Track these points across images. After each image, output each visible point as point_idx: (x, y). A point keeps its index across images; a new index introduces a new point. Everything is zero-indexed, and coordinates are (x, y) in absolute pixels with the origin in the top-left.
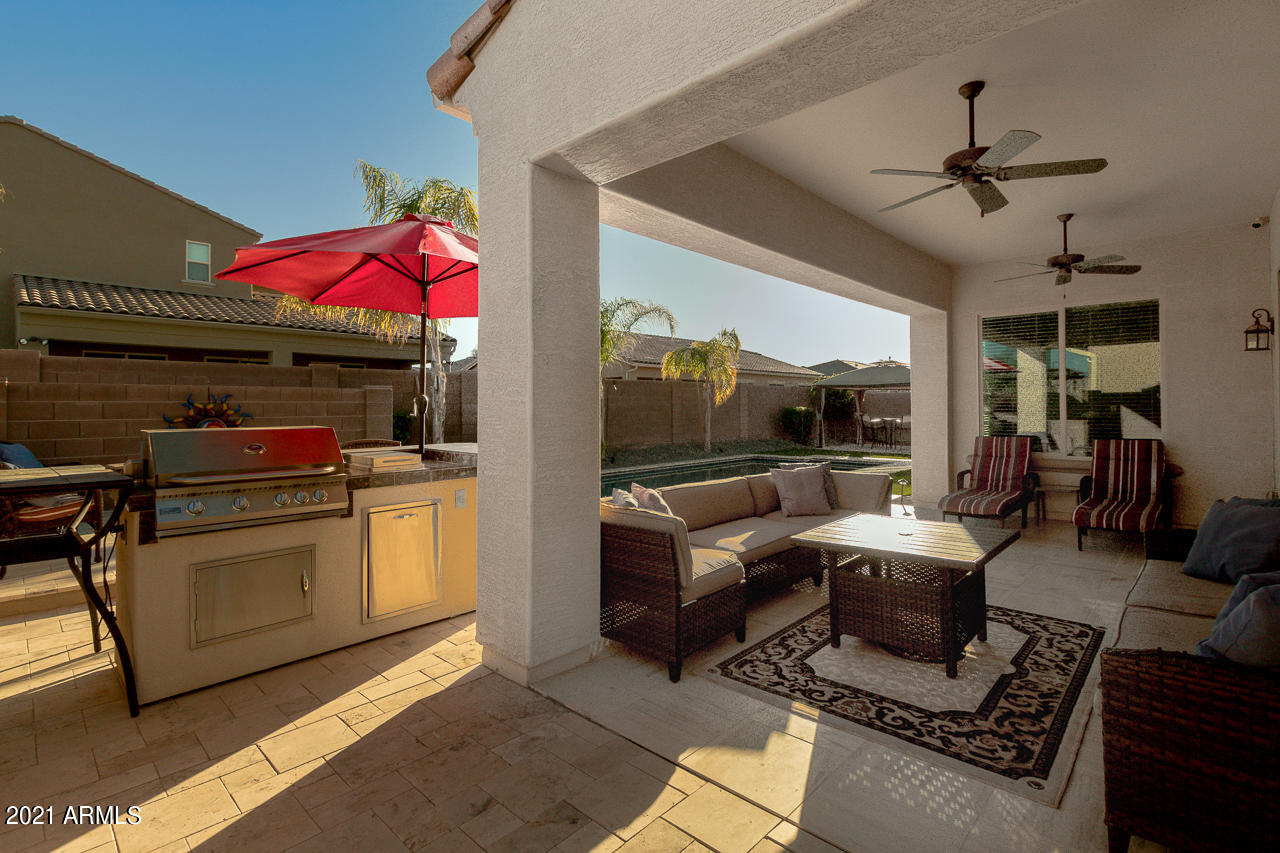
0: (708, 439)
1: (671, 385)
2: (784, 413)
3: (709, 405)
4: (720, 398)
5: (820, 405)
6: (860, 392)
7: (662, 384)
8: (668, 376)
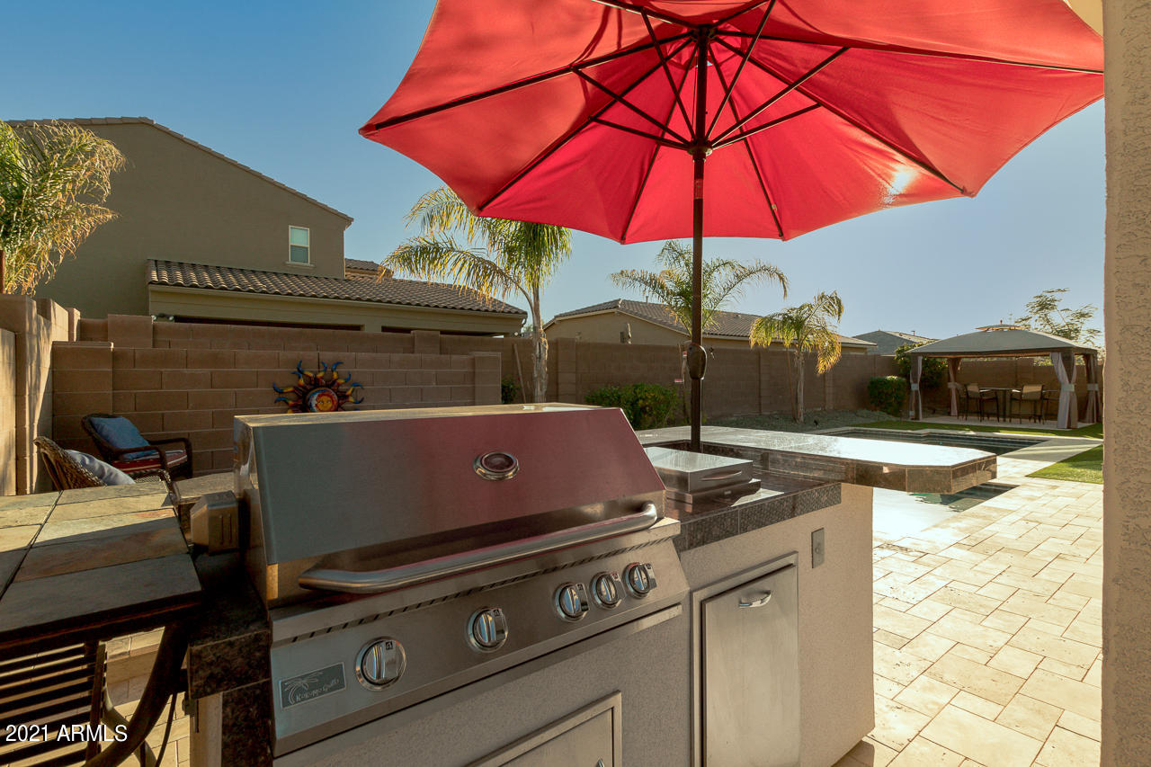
0: (801, 410)
1: (759, 352)
2: (872, 383)
3: (802, 374)
4: (823, 366)
5: (916, 374)
6: (955, 359)
7: (748, 352)
8: (756, 344)
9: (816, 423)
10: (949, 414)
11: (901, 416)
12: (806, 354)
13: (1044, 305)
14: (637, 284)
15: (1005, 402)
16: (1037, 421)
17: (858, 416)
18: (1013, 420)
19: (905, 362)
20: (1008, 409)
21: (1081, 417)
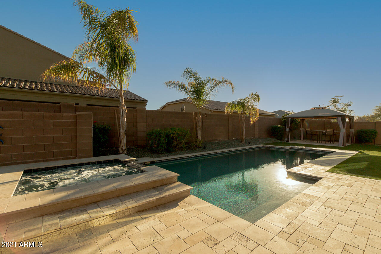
0: (244, 138)
1: (229, 116)
2: (272, 128)
3: (244, 124)
4: (252, 121)
5: (288, 125)
6: (303, 119)
7: (225, 116)
8: (228, 112)
9: (249, 143)
10: (300, 140)
11: (282, 140)
12: (246, 117)
13: (335, 102)
14: (176, 87)
15: (320, 136)
16: (331, 142)
17: (266, 140)
18: (322, 142)
19: (285, 121)
20: (321, 138)
21: (348, 142)
